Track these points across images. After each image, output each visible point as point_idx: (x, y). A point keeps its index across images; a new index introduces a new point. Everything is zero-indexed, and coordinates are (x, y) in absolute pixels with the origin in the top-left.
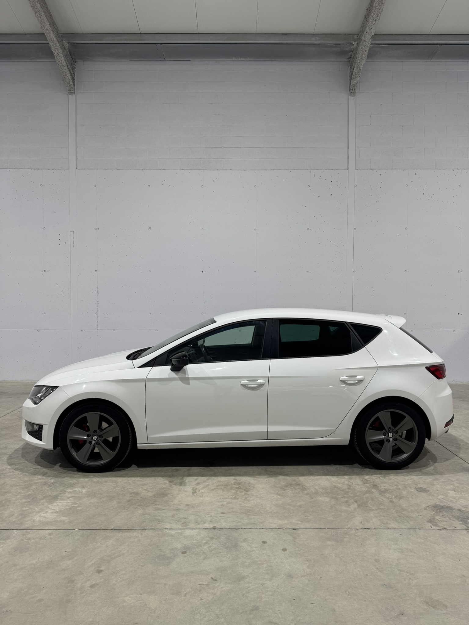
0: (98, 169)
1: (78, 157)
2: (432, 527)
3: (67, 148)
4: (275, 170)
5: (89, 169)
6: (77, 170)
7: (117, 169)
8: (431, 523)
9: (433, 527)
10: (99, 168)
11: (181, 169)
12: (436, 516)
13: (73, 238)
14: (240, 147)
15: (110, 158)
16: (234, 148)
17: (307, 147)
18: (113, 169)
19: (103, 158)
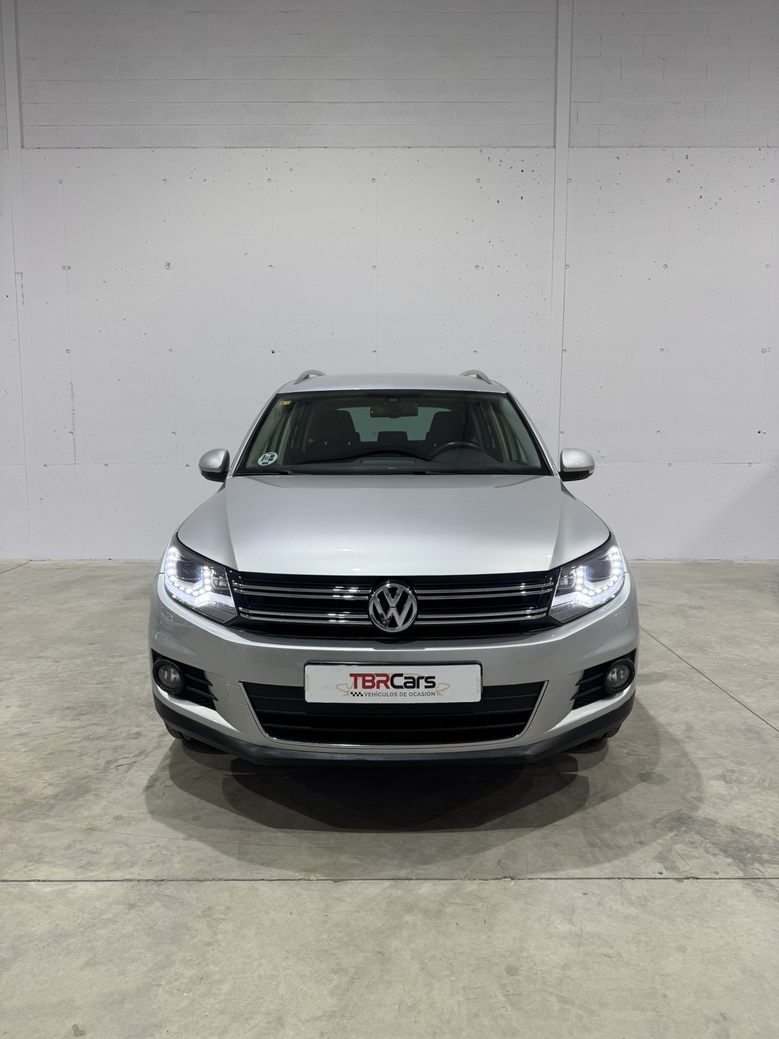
0: (64, 148)
1: (24, 124)
2: (661, 873)
3: (2, 107)
4: (412, 148)
5: (47, 148)
6: (22, 150)
7: (102, 148)
8: (661, 862)
9: (664, 871)
10: (66, 147)
11: (228, 146)
12: (676, 844)
13: (22, 286)
14: (343, 102)
15: (88, 125)
16: (331, 103)
17: (475, 102)
18: (94, 148)
19: (75, 127)
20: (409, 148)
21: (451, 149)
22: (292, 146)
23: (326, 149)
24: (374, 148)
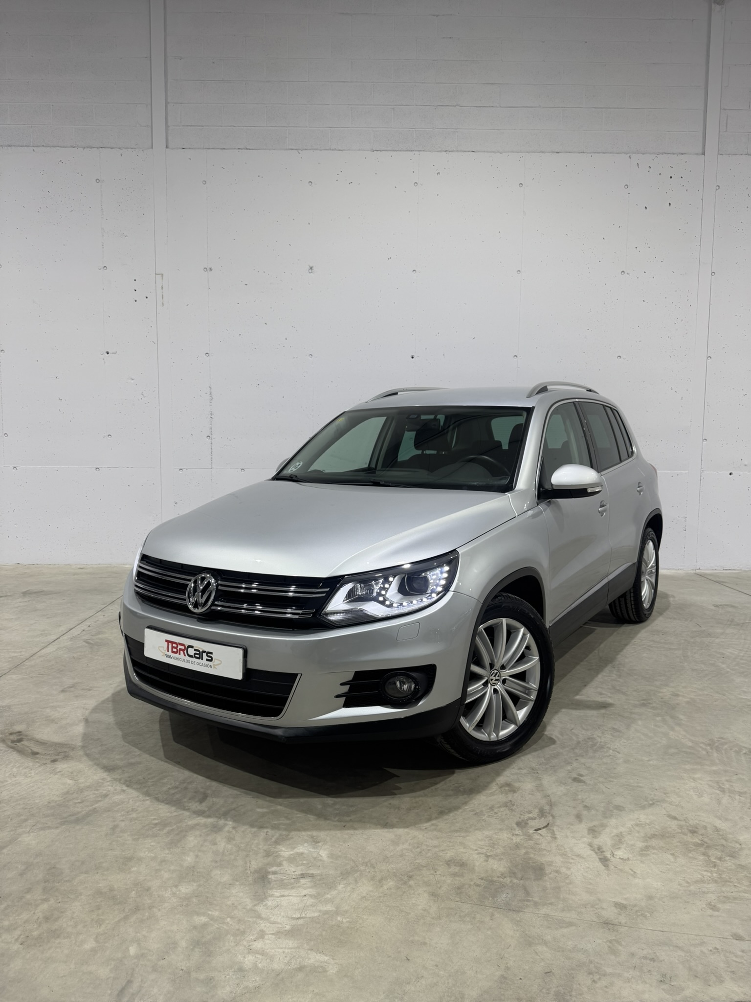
0: (209, 149)
1: (169, 124)
3: (147, 105)
4: (560, 153)
5: (192, 149)
6: (167, 150)
7: (247, 149)
10: (211, 147)
11: (374, 149)
13: (162, 287)
14: (492, 107)
15: (234, 126)
16: (480, 107)
17: (624, 108)
18: (239, 149)
19: (220, 127)
20: (557, 153)
21: (599, 154)
22: (439, 149)
23: (473, 153)
24: (522, 152)
